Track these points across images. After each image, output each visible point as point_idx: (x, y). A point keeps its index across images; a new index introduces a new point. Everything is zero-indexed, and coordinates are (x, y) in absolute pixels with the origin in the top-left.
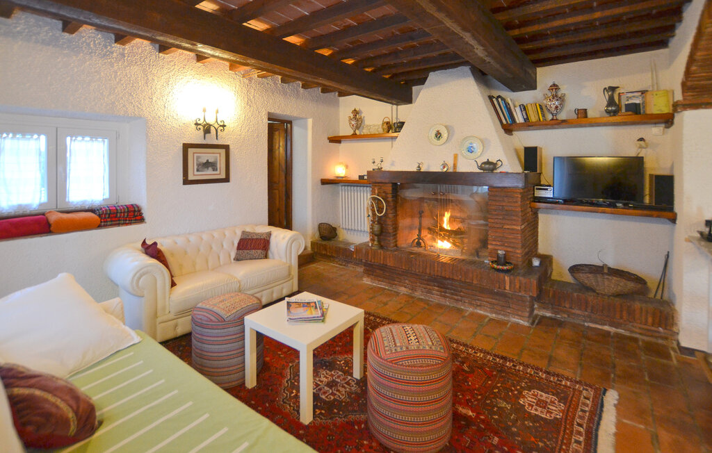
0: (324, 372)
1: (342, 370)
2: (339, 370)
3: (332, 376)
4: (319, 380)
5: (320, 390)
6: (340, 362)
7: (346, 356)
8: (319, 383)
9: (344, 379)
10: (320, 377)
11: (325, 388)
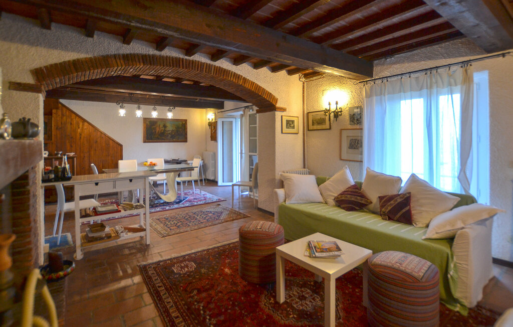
0: (309, 309)
1: (292, 308)
2: (296, 309)
3: (302, 305)
4: (312, 303)
5: (311, 296)
6: (294, 317)
7: (286, 322)
8: (313, 301)
9: (292, 300)
10: (312, 305)
11: (307, 296)
